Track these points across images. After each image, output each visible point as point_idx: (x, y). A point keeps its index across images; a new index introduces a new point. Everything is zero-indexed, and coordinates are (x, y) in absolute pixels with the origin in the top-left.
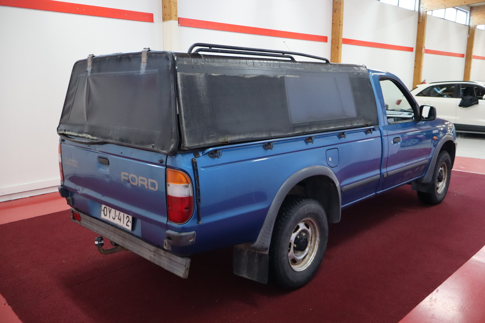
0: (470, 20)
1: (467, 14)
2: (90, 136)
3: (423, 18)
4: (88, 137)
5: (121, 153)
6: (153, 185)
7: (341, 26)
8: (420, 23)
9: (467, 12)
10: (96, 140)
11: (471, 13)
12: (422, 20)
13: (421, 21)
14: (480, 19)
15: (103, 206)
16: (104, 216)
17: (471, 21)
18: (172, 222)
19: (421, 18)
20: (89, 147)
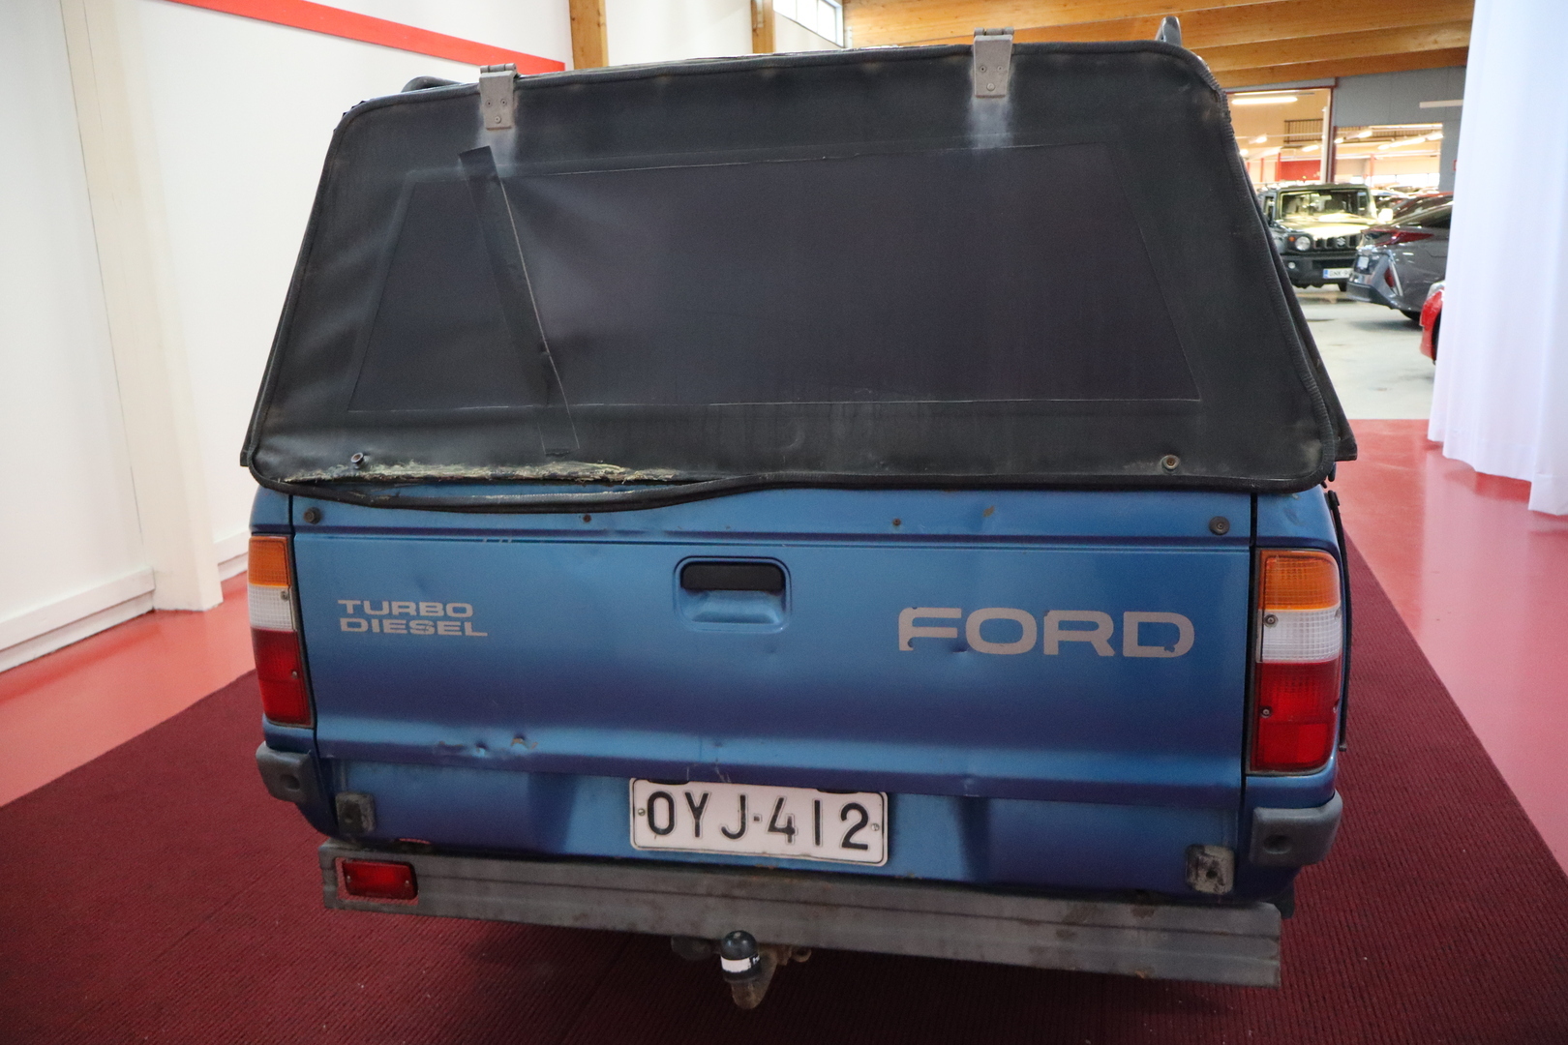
0: (844, 31)
1: (835, 12)
2: (617, 471)
3: (764, 18)
4: (601, 473)
5: (897, 523)
6: (1164, 635)
7: (602, 28)
8: (758, 32)
9: (834, 7)
10: (669, 482)
11: (847, 12)
12: (764, 22)
13: (760, 26)
14: (870, 29)
15: (642, 790)
16: (652, 834)
17: (849, 34)
18: (1273, 772)
19: (760, 18)
20: (586, 527)
